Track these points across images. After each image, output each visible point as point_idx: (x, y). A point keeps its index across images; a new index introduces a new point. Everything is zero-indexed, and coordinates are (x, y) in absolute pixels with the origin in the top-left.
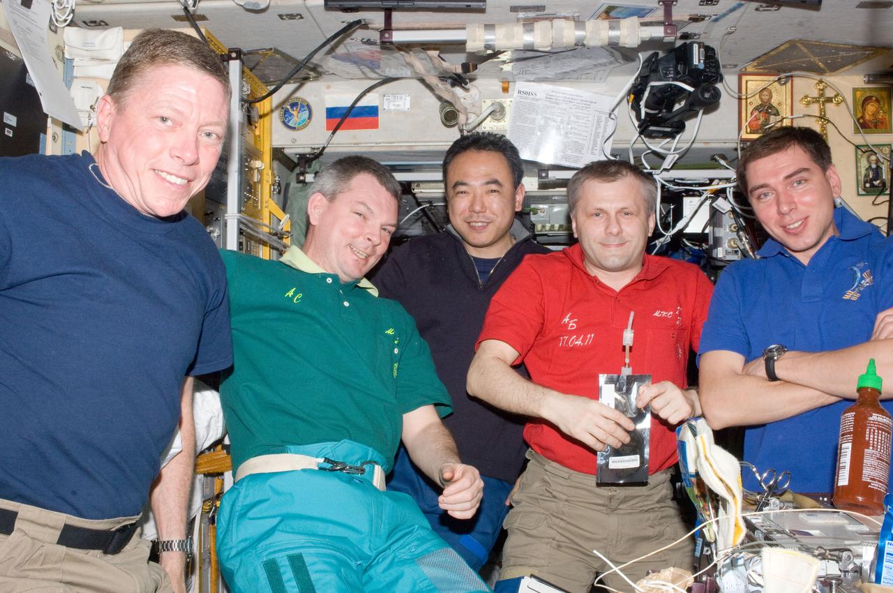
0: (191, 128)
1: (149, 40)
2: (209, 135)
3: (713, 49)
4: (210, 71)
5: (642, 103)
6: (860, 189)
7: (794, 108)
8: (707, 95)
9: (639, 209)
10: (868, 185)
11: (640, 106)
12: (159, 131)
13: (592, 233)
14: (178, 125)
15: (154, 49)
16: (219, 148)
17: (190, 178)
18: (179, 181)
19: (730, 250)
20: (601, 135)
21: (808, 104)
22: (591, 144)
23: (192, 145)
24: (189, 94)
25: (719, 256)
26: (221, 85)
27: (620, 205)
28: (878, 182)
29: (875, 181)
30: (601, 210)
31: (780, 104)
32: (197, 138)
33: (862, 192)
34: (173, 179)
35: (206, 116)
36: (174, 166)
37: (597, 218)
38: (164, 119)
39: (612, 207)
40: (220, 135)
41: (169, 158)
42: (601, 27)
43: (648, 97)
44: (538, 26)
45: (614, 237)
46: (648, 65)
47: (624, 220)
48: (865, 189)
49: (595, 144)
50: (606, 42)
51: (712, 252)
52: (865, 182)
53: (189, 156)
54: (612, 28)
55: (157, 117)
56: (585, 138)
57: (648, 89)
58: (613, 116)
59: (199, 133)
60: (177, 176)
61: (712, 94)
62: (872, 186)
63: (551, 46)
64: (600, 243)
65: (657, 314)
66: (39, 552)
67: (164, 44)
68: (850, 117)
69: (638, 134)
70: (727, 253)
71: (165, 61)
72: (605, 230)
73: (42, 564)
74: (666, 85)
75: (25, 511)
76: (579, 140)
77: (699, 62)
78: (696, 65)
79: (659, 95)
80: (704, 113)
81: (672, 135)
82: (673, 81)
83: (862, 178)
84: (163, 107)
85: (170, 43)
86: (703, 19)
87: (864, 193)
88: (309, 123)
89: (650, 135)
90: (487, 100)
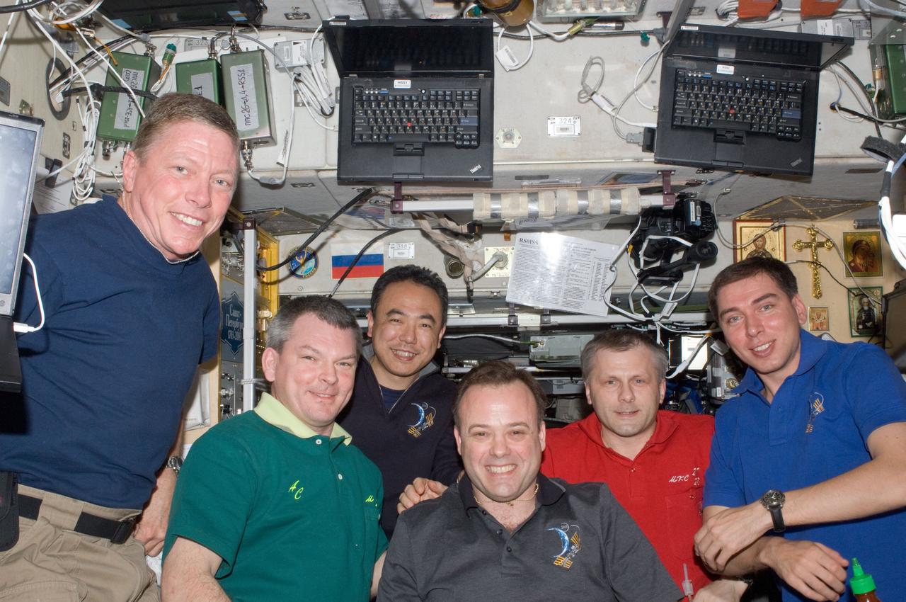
0: (204, 175)
1: (167, 102)
2: (221, 182)
3: (708, 205)
4: (219, 125)
5: (641, 253)
6: (853, 330)
7: (787, 253)
8: (705, 251)
9: (651, 377)
10: (861, 327)
11: (639, 255)
12: (175, 178)
13: (606, 400)
14: (192, 173)
15: (171, 109)
16: (230, 194)
17: (205, 219)
18: (194, 222)
19: (728, 389)
20: (601, 281)
21: (801, 249)
22: (592, 290)
23: (205, 190)
24: (201, 146)
25: (718, 396)
26: (230, 138)
27: (633, 373)
28: (871, 323)
29: (868, 322)
30: (615, 378)
31: (773, 249)
32: (209, 185)
33: (855, 333)
34: (189, 221)
35: (216, 165)
36: (189, 208)
37: (610, 386)
38: (180, 169)
39: (624, 375)
40: (230, 183)
41: (186, 202)
42: (603, 196)
43: (646, 248)
44: (543, 196)
45: (627, 404)
46: (646, 220)
47: (637, 388)
48: (858, 330)
49: (595, 290)
50: (608, 210)
51: (711, 392)
52: (858, 324)
53: (202, 200)
54: (613, 197)
55: (174, 167)
56: (585, 284)
57: (647, 241)
58: (613, 269)
59: (211, 181)
60: (193, 218)
61: (709, 250)
62: (865, 327)
63: (555, 215)
64: (615, 412)
65: (673, 480)
66: (59, 540)
67: (180, 104)
68: (842, 263)
69: (637, 283)
70: (726, 392)
71: (181, 119)
72: (619, 398)
73: (59, 551)
74: (665, 239)
75: (48, 498)
76: (580, 287)
77: (696, 219)
78: (693, 222)
79: (657, 246)
80: (701, 267)
81: (670, 284)
82: (671, 235)
83: (855, 320)
84: (179, 158)
85: (184, 103)
86: (700, 184)
87: (857, 334)
88: (315, 271)
89: (649, 284)
90: (489, 248)
